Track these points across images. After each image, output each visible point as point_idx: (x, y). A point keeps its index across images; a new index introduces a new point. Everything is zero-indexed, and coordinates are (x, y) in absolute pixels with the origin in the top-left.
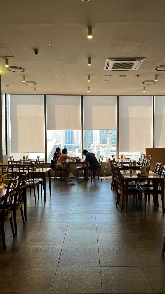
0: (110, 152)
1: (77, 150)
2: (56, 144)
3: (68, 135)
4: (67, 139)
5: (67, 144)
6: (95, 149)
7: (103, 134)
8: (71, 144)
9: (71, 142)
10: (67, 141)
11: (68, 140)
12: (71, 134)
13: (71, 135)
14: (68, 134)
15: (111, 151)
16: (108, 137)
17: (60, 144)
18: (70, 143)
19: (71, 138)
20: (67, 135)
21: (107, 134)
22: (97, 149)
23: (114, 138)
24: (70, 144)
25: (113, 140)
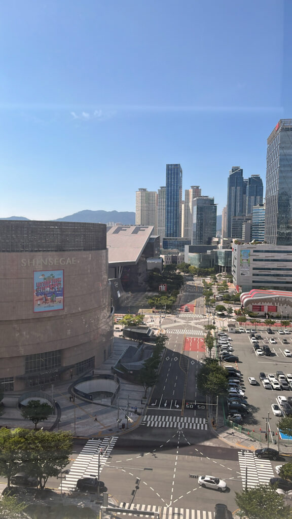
0: (252, 253)
1: (187, 247)
2: (151, 237)
3: (171, 221)
4: (168, 227)
5: (167, 236)
6: (220, 246)
7: (235, 219)
8: (176, 236)
9: (177, 232)
10: (168, 231)
11: (170, 229)
12: (176, 219)
13: (176, 221)
14: (171, 219)
15: (255, 251)
16: (244, 226)
17: (157, 236)
18: (173, 234)
19: (176, 227)
20: (168, 221)
21: (243, 219)
22: (223, 248)
23: (256, 228)
24: (173, 236)
25: (253, 230)
